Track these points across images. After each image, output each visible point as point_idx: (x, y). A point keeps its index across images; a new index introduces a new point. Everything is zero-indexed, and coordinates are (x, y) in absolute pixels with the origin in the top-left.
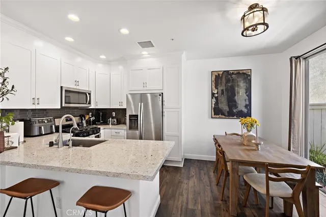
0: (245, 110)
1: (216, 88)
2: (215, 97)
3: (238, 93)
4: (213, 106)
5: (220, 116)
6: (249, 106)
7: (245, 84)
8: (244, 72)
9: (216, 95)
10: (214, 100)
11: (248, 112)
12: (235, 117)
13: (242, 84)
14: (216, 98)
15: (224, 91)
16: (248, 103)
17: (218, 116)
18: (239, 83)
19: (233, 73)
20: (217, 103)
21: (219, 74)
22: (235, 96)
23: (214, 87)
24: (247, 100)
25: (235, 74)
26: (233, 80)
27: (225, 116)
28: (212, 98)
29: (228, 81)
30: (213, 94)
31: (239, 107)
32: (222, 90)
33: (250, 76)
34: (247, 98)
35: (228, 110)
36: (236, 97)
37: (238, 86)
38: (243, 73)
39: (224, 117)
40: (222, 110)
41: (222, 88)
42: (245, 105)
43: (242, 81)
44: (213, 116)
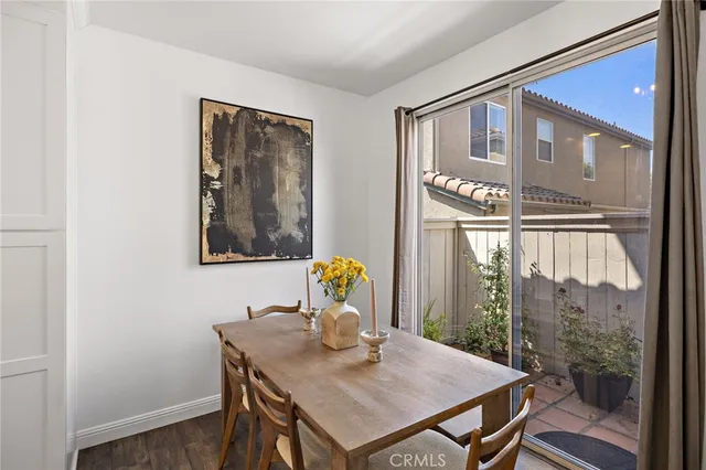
0: (298, 235)
1: (217, 158)
2: (213, 191)
3: (282, 183)
4: (206, 221)
5: (230, 255)
6: (306, 223)
7: (297, 160)
8: (297, 123)
9: (217, 185)
10: (209, 200)
11: (304, 239)
12: (274, 257)
13: (291, 159)
14: (218, 195)
15: (243, 172)
16: (304, 215)
17: (222, 257)
18: (283, 155)
19: (267, 121)
20: (218, 213)
21: (225, 114)
22: (274, 191)
23: (207, 154)
24: (303, 207)
25: (274, 125)
26: (267, 141)
27: (245, 254)
28: (202, 193)
29: (253, 142)
30: (205, 181)
31: (283, 225)
32: (237, 170)
33: (309, 138)
34: (302, 199)
35: (254, 235)
36: (276, 196)
37: (282, 162)
38: (293, 126)
39: (242, 258)
40: (236, 237)
41: (234, 163)
42: (297, 220)
43: (292, 151)
44: (207, 257)
